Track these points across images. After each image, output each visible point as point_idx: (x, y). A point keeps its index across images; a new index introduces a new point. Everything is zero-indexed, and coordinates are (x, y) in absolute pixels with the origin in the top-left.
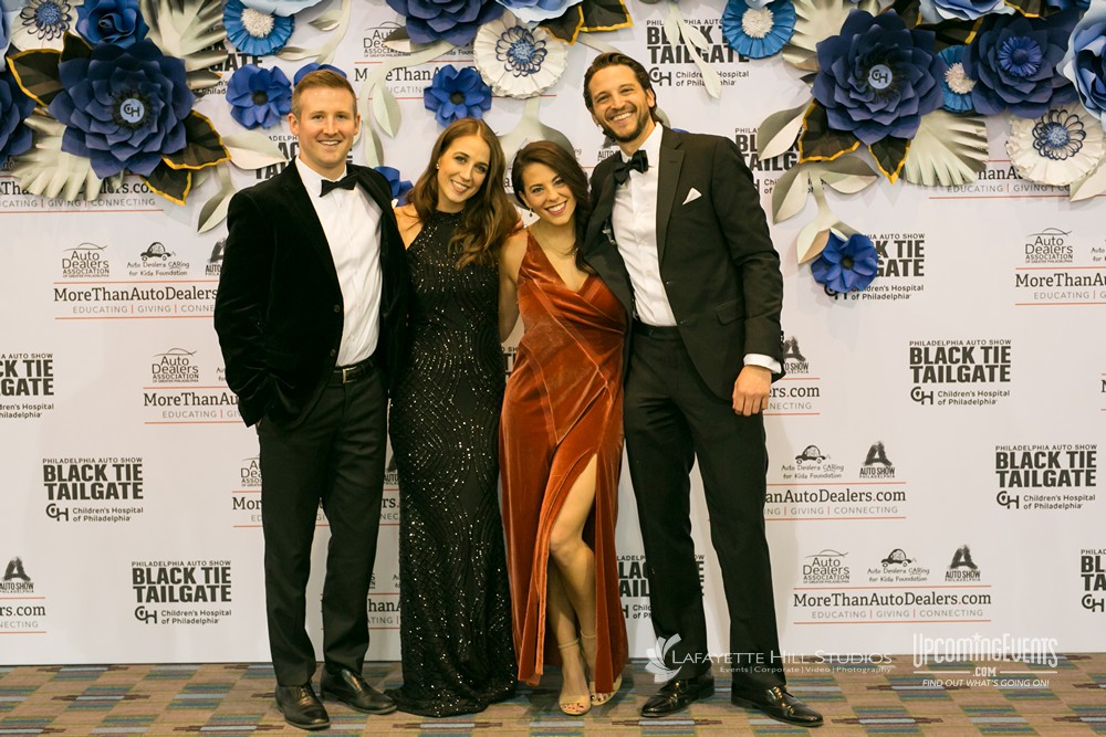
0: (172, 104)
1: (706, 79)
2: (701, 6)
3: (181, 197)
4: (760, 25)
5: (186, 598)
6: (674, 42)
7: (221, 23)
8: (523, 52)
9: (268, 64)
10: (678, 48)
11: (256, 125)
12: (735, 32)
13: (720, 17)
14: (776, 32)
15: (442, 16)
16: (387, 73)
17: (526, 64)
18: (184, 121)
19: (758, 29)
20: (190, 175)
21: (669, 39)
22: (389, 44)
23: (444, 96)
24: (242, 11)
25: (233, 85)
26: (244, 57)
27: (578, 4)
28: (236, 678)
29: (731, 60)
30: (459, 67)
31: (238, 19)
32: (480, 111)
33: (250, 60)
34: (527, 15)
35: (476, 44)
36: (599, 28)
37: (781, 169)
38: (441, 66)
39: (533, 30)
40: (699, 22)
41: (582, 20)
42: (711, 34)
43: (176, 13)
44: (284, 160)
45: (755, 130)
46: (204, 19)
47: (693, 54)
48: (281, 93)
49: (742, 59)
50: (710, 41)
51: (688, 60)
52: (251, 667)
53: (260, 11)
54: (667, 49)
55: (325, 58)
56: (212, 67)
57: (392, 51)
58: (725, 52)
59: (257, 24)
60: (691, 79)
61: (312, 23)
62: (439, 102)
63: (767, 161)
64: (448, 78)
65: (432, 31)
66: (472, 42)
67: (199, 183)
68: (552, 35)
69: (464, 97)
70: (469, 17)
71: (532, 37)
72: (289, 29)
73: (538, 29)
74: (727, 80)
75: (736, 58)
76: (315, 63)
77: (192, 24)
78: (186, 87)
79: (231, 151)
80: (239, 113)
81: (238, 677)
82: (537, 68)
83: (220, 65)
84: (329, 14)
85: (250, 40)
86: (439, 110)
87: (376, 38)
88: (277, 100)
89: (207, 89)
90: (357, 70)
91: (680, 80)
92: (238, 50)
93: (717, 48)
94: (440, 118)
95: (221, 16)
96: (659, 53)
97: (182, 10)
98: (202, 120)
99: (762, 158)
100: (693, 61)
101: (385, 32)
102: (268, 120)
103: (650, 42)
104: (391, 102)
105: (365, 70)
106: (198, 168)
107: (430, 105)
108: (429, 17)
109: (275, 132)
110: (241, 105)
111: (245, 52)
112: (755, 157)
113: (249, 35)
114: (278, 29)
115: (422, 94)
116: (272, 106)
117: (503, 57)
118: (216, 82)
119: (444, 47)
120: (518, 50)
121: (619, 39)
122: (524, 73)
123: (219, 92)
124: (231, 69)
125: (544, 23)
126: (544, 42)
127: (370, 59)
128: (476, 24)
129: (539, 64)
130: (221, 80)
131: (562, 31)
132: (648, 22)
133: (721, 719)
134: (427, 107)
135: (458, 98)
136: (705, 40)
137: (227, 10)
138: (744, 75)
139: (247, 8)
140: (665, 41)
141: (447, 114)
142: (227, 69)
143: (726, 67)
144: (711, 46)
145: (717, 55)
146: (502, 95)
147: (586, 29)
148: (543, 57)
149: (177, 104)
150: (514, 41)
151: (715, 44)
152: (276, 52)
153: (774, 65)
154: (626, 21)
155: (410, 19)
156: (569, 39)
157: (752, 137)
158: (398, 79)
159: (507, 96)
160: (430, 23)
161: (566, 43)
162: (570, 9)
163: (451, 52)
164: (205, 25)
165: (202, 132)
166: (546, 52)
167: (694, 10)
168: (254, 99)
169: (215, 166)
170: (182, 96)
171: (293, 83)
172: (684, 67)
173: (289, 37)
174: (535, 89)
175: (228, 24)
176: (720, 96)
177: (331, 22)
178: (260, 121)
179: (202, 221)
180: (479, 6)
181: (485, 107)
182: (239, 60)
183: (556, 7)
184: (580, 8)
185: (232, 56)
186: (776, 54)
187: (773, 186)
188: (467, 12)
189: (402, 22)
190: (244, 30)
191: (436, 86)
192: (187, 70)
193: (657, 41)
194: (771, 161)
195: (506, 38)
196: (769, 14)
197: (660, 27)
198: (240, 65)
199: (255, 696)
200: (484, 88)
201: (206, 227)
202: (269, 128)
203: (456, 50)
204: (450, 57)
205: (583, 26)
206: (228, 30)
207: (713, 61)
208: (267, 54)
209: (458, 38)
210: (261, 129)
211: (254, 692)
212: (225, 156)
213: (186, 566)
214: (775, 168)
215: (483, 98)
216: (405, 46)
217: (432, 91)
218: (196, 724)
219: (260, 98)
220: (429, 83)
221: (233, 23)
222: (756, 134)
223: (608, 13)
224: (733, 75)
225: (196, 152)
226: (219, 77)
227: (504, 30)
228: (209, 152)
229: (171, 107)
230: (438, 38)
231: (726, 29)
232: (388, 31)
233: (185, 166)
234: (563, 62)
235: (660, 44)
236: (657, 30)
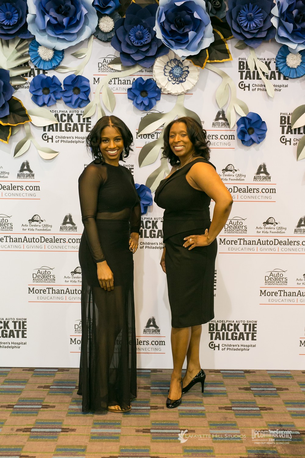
0: (2, 93)
1: (267, 88)
2: (266, 51)
3: (6, 140)
4: (295, 61)
5: (4, 336)
6: (252, 69)
7: (27, 53)
8: (177, 72)
9: (50, 74)
10: (254, 72)
11: (44, 104)
12: (282, 64)
13: (275, 57)
14: (303, 65)
15: (138, 52)
16: (109, 80)
17: (179, 78)
18: (8, 101)
19: (294, 63)
20: (10, 128)
21: (250, 67)
22: (111, 66)
23: (137, 93)
24: (38, 47)
25: (33, 84)
26: (39, 70)
27: (206, 48)
28: (29, 375)
29: (279, 79)
30: (145, 78)
31: (36, 51)
32: (155, 101)
33: (41, 72)
34: (181, 53)
35: (155, 67)
36: (215, 61)
37: (302, 134)
38: (136, 78)
39: (183, 61)
40: (264, 59)
41: (208, 56)
42: (270, 65)
43: (5, 47)
44: (57, 122)
45: (290, 114)
46: (19, 51)
47: (261, 75)
48: (57, 89)
49: (285, 78)
50: (269, 69)
51: (258, 78)
52: (36, 370)
53: (47, 47)
54: (249, 72)
55: (79, 72)
56: (23, 75)
57: (112, 69)
58: (277, 74)
59: (45, 54)
60: (260, 88)
61: (73, 55)
62: (135, 96)
63: (295, 129)
64: (140, 84)
65: (133, 60)
66: (152, 66)
67: (15, 133)
68: (192, 64)
69: (147, 93)
70: (151, 54)
71: (182, 64)
72: (61, 57)
73: (186, 60)
74: (278, 88)
75: (282, 78)
76: (74, 75)
77: (13, 53)
78: (10, 85)
79: (31, 117)
80: (35, 98)
81: (30, 376)
82: (184, 80)
83: (26, 74)
84: (81, 50)
85: (42, 62)
86: (135, 100)
87: (105, 63)
88: (54, 93)
89: (19, 86)
90: (95, 79)
91: (254, 88)
92: (35, 67)
93: (273, 73)
94: (135, 104)
95: (28, 49)
96: (244, 74)
97: (8, 46)
98: (17, 102)
99: (293, 128)
100: (261, 79)
101: (109, 60)
102: (50, 102)
103: (240, 68)
104: (110, 95)
105: (99, 79)
106: (15, 125)
107: (131, 97)
108: (132, 53)
109: (53, 108)
110: (37, 94)
111: (39, 68)
112: (290, 127)
113: (41, 59)
114: (56, 57)
115: (126, 92)
116: (52, 96)
117: (167, 74)
118: (24, 82)
119: (138, 69)
120: (175, 71)
121: (225, 67)
122: (177, 82)
123: (26, 88)
124: (32, 76)
125: (189, 58)
126: (188, 67)
127: (101, 73)
128: (154, 57)
129: (185, 78)
130: (27, 81)
131: (198, 62)
132: (239, 59)
133: (272, 407)
134: (129, 98)
135: (144, 94)
136: (267, 68)
137: (30, 46)
138: (286, 86)
139: (41, 46)
140: (247, 68)
141: (139, 102)
142: (30, 76)
143: (277, 82)
144: (270, 71)
145: (272, 76)
146: (166, 93)
147: (209, 61)
148: (187, 75)
149: (5, 93)
150: (173, 66)
151: (272, 70)
152: (54, 68)
153: (300, 82)
154: (228, 57)
155: (122, 53)
156: (202, 66)
157: (289, 117)
158: (115, 84)
159: (169, 94)
160: (132, 56)
161: (199, 68)
162: (202, 51)
163: (141, 71)
164: (19, 54)
165: (17, 107)
166: (188, 72)
167: (262, 53)
168: (43, 92)
169: (23, 124)
170: (7, 89)
171: (63, 84)
172: (256, 82)
173: (61, 61)
174: (183, 90)
175: (31, 54)
176: (274, 97)
177: (82, 54)
178: (46, 103)
179: (16, 152)
180: (157, 48)
181: (157, 99)
182: (36, 72)
183: (196, 49)
184: (207, 50)
185: (32, 70)
186: (302, 76)
187: (298, 142)
188: (150, 51)
189: (118, 55)
190: (39, 56)
191: (134, 88)
192: (10, 76)
193: (243, 68)
194: (297, 130)
195: (169, 64)
196: (300, 56)
197: (245, 61)
198: (36, 75)
199: (39, 387)
200: (157, 89)
201: (18, 154)
202: (50, 106)
203: (144, 70)
204: (141, 73)
205: (208, 60)
206: (31, 57)
207: (271, 79)
208: (50, 69)
209: (146, 64)
210: (46, 106)
211: (39, 385)
212: (29, 120)
213: (5, 320)
214: (299, 133)
215: (157, 94)
216: (118, 67)
217: (132, 90)
218: (12, 404)
219: (46, 91)
220: (130, 86)
221: (33, 53)
222: (291, 116)
223: (220, 53)
224: (280, 86)
225: (14, 117)
226: (26, 80)
227: (169, 61)
228: (21, 118)
229: (2, 94)
230: (136, 63)
231: (278, 63)
232: (110, 59)
233: (9, 124)
234: (197, 78)
235: (245, 70)
236: (243, 63)
